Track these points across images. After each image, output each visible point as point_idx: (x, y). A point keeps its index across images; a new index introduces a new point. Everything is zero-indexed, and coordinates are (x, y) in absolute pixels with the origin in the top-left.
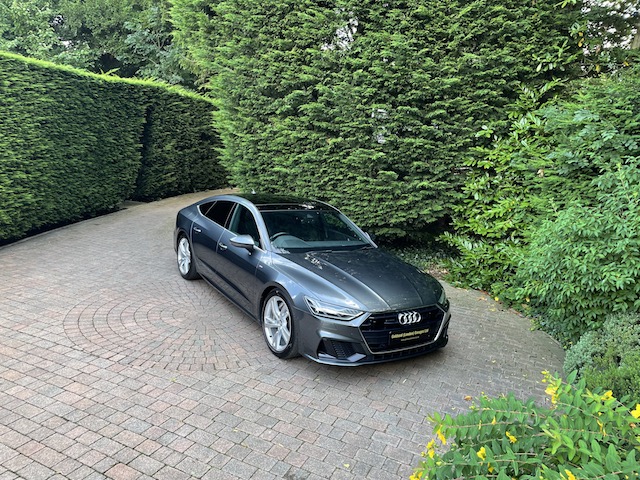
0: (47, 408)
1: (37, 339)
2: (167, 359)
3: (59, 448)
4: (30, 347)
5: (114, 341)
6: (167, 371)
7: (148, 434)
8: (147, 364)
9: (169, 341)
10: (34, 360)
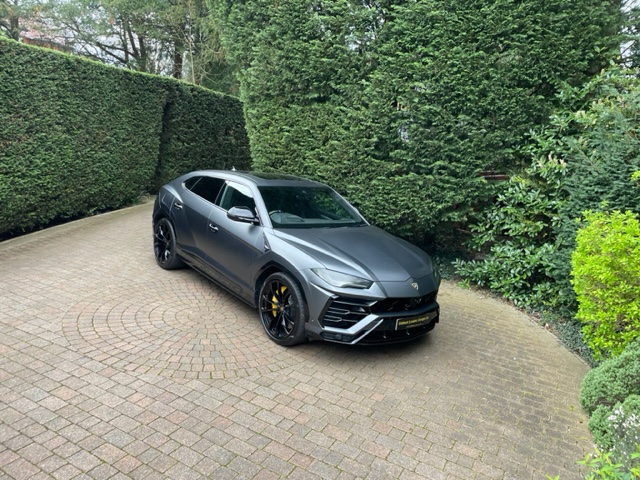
0: (30, 414)
1: (32, 337)
2: (162, 365)
3: (34, 460)
4: (23, 344)
5: (111, 342)
6: (160, 378)
7: (129, 449)
8: (142, 370)
9: (168, 344)
10: (26, 360)
